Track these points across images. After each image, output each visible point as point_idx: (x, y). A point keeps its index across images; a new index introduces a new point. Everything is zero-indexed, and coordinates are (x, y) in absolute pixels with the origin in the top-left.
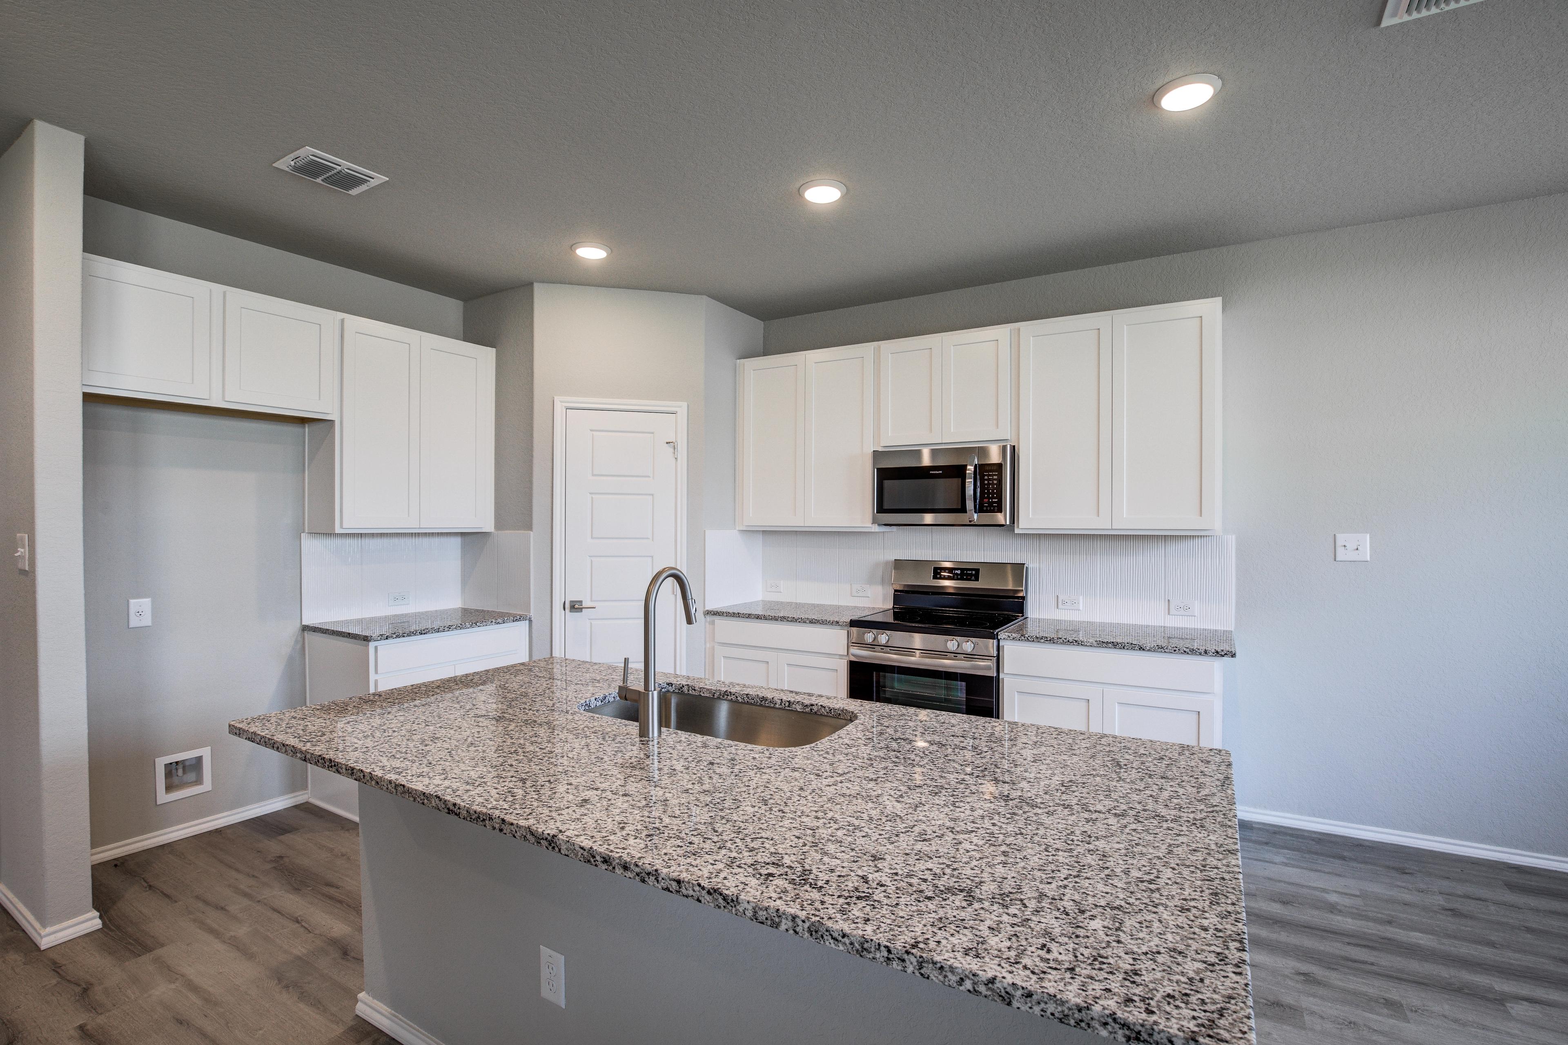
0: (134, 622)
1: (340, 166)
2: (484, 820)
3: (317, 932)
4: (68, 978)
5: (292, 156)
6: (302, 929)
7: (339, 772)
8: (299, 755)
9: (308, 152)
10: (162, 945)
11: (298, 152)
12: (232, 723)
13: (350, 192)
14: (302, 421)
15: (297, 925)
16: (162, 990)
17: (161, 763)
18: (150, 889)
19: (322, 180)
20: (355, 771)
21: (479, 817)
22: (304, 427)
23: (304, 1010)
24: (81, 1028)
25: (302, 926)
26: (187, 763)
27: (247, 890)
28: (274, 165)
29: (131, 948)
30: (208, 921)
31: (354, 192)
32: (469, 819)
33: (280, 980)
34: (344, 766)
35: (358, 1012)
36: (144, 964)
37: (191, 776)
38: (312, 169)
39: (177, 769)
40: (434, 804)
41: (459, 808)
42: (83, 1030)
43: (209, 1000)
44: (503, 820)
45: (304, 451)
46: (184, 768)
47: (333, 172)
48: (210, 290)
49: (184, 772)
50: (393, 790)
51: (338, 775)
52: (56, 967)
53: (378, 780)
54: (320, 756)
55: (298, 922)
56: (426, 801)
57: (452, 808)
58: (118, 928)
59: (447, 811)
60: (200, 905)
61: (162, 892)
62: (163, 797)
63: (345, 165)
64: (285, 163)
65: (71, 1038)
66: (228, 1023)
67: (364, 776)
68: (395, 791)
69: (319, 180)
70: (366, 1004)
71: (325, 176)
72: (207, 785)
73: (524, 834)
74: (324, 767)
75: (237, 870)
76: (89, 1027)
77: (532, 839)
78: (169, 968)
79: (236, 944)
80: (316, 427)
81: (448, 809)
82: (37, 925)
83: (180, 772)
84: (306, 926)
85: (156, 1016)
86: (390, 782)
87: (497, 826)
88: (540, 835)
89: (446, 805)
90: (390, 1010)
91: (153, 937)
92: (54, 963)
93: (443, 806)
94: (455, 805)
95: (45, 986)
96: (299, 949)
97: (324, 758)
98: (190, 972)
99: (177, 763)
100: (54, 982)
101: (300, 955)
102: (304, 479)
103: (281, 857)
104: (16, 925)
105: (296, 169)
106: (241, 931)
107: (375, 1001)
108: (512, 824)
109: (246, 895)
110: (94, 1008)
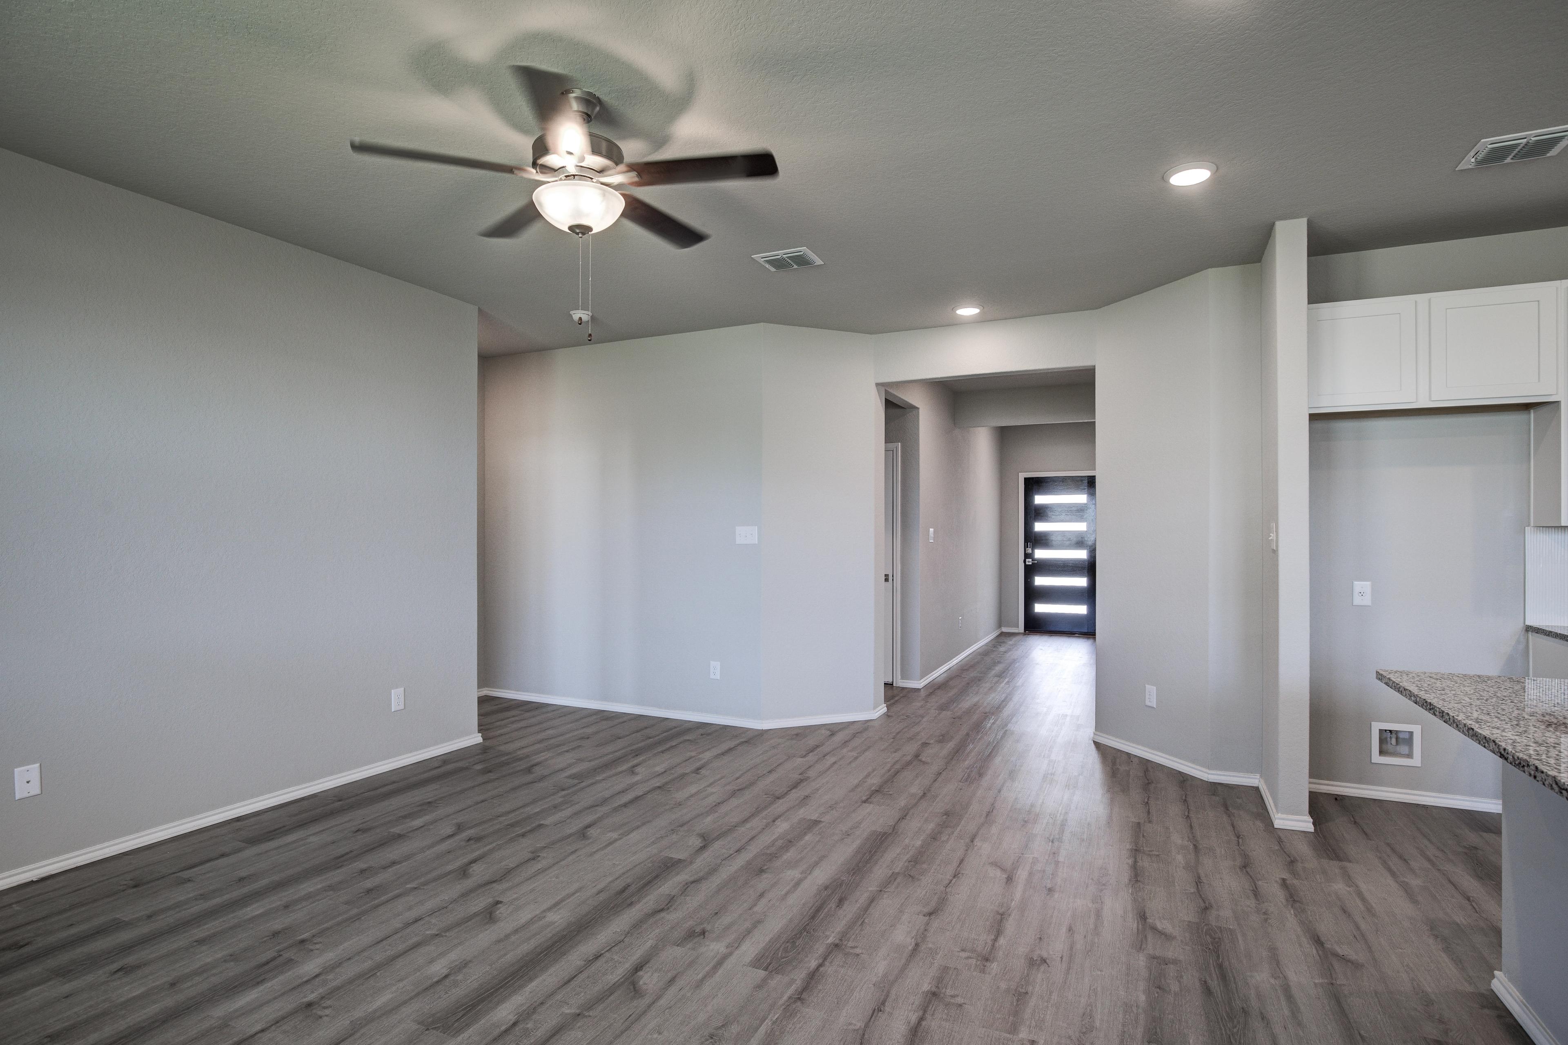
0: (1358, 600)
1: (1525, 138)
2: (1523, 766)
3: (1484, 916)
4: (1285, 851)
5: (1472, 153)
6: (1470, 907)
7: (1435, 715)
8: (1412, 698)
9: (1488, 143)
10: (1350, 862)
11: (1476, 147)
12: (1378, 671)
13: (1548, 155)
14: (1526, 407)
15: (1467, 902)
16: (1339, 886)
17: (1376, 727)
18: (1354, 824)
19: (1512, 159)
20: (1444, 714)
21: (1520, 763)
22: (1529, 413)
23: (1444, 958)
24: (1284, 880)
25: (1472, 905)
26: (1401, 736)
27: (1432, 857)
28: (1457, 169)
29: (1329, 853)
30: (1390, 863)
31: (1553, 152)
32: (1514, 764)
33: (1432, 929)
34: (1438, 710)
35: (1493, 987)
36: (1333, 867)
37: (1404, 749)
38: (1496, 156)
39: (1391, 738)
40: (1491, 748)
41: (1507, 754)
42: (1284, 882)
43: (1369, 910)
44: (1537, 768)
45: (1529, 439)
46: (1397, 738)
47: (1520, 148)
48: (1416, 302)
49: (1397, 743)
50: (1466, 732)
51: (1434, 717)
52: (1280, 841)
53: (1458, 723)
54: (1424, 700)
55: (1469, 900)
56: (1486, 744)
57: (1503, 752)
58: (1325, 837)
59: (1499, 755)
60: (1388, 850)
61: (1363, 829)
62: (1376, 758)
63: (1533, 135)
64: (1469, 162)
65: (1276, 882)
66: (1378, 931)
67: (1449, 719)
68: (1467, 734)
69: (1508, 160)
70: (1501, 982)
71: (1513, 154)
72: (1416, 761)
73: (1551, 783)
74: (1426, 710)
75: (1429, 840)
76: (1288, 882)
77: (1557, 789)
78: (1349, 877)
79: (1406, 888)
80: (1543, 411)
81: (1500, 753)
82: (1274, 810)
83: (1394, 741)
84: (1475, 906)
85: (1330, 899)
86: (1465, 725)
87: (1532, 773)
88: (1562, 785)
89: (1499, 749)
90: (1522, 998)
91: (1345, 853)
92: (1280, 838)
93: (1497, 750)
94: (1505, 749)
95: (1271, 848)
96: (1460, 918)
97: (1427, 701)
98: (1363, 887)
99: (1391, 731)
100: (1277, 848)
101: (1459, 922)
102: (1529, 468)
103: (1476, 848)
104: (1265, 809)
105: (1479, 163)
106: (1415, 882)
107: (1510, 984)
108: (1542, 772)
109: (1429, 860)
110: (1295, 874)
